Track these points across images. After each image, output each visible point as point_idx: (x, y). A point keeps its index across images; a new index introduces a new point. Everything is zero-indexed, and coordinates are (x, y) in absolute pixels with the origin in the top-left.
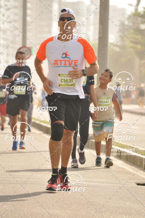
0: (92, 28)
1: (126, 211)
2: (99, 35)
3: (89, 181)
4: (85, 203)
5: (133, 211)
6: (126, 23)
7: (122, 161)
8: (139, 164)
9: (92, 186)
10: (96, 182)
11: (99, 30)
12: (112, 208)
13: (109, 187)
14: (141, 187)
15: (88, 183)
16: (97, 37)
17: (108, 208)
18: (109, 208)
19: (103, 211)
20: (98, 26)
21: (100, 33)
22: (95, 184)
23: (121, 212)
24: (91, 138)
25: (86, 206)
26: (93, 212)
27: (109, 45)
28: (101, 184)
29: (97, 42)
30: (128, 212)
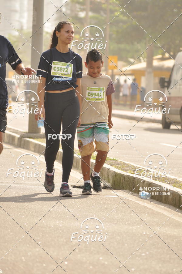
0: (26, 15)
1: (60, 216)
2: (33, 23)
3: (20, 184)
4: (15, 207)
5: (67, 216)
6: (64, 10)
7: (58, 162)
8: (76, 164)
9: (23, 189)
10: (28, 184)
11: (33, 17)
12: (44, 212)
13: (42, 190)
14: (77, 190)
15: (19, 186)
16: (31, 25)
17: (40, 213)
18: (42, 213)
19: (35, 215)
20: (32, 13)
21: (34, 20)
22: (27, 187)
23: (54, 217)
24: (24, 136)
25: (16, 210)
26: (24, 216)
27: (44, 34)
28: (34, 187)
29: (31, 30)
30: (62, 216)
